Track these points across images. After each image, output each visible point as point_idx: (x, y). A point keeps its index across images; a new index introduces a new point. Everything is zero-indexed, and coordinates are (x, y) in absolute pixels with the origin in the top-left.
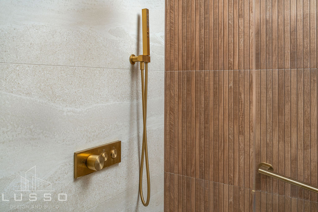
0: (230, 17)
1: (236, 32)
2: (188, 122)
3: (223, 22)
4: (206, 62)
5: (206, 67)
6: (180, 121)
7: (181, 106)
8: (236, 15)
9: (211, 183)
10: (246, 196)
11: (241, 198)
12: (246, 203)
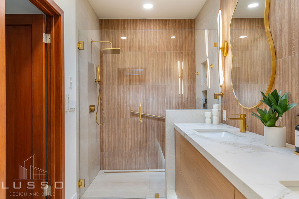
9: (117, 119)
10: (127, 120)
11: (126, 121)
12: (127, 122)
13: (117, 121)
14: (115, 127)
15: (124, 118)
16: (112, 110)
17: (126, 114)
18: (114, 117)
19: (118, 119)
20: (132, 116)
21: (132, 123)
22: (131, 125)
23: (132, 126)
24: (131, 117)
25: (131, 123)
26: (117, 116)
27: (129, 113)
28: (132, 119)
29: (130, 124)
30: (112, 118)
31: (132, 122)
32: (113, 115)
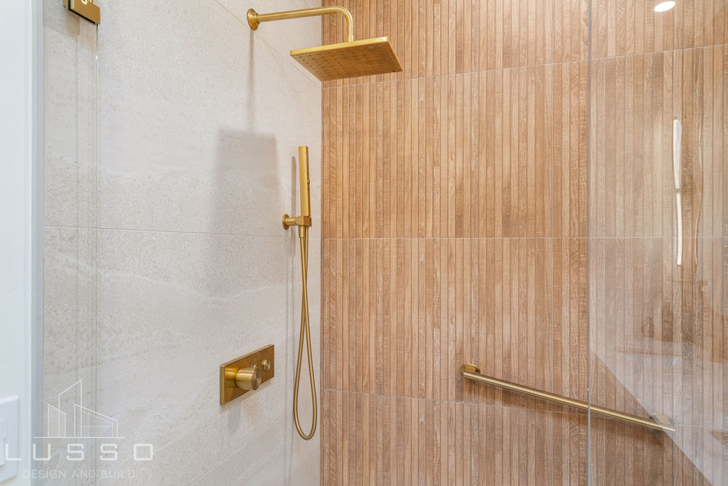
0: (421, 164)
1: (429, 184)
2: (358, 313)
3: (411, 170)
4: (385, 227)
5: (385, 233)
6: (346, 312)
7: (346, 290)
8: (429, 162)
9: (393, 398)
10: (444, 411)
11: (436, 415)
12: (444, 421)
13: (394, 407)
14: (386, 436)
15: (429, 397)
16: (373, 355)
17: (437, 378)
18: (380, 389)
19: (398, 401)
20: (466, 394)
21: (467, 427)
22: (459, 437)
23: (467, 443)
24: (460, 398)
25: (459, 425)
26: (393, 385)
27: (452, 375)
28: (467, 408)
29: (459, 431)
30: (373, 392)
31: (467, 421)
32: (377, 376)
